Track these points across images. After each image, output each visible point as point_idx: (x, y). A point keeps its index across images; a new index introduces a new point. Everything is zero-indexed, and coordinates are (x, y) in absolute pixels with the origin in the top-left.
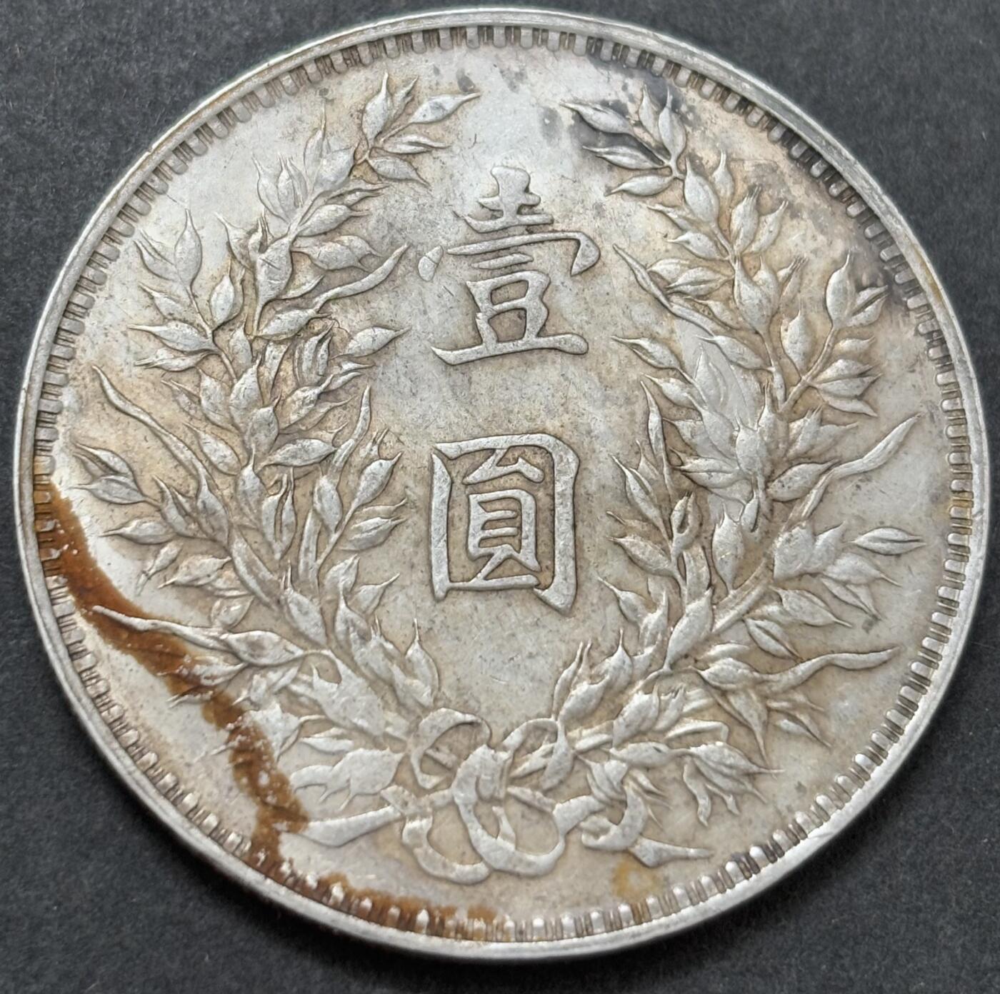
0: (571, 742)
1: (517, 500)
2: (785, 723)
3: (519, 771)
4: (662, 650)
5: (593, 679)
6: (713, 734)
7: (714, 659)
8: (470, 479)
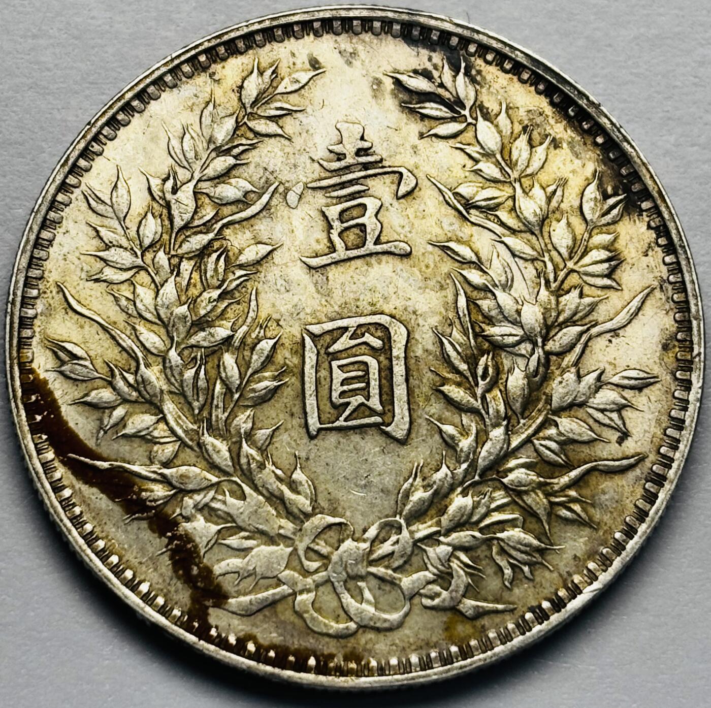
0: (412, 533)
1: (366, 364)
2: (564, 513)
3: (375, 556)
4: (473, 465)
5: (426, 487)
6: (512, 523)
7: (511, 470)
8: (331, 350)
